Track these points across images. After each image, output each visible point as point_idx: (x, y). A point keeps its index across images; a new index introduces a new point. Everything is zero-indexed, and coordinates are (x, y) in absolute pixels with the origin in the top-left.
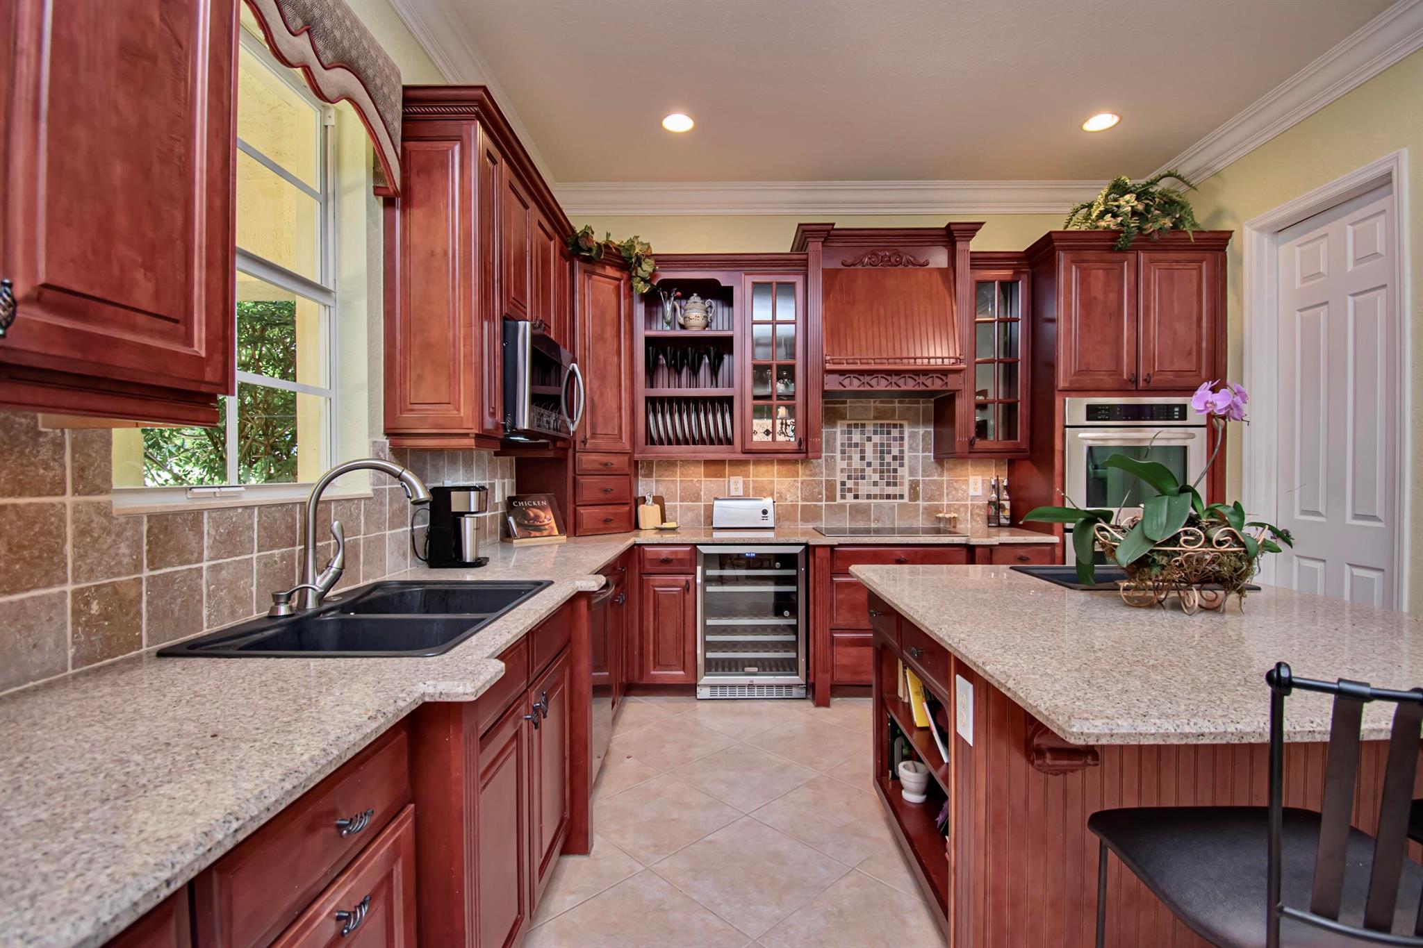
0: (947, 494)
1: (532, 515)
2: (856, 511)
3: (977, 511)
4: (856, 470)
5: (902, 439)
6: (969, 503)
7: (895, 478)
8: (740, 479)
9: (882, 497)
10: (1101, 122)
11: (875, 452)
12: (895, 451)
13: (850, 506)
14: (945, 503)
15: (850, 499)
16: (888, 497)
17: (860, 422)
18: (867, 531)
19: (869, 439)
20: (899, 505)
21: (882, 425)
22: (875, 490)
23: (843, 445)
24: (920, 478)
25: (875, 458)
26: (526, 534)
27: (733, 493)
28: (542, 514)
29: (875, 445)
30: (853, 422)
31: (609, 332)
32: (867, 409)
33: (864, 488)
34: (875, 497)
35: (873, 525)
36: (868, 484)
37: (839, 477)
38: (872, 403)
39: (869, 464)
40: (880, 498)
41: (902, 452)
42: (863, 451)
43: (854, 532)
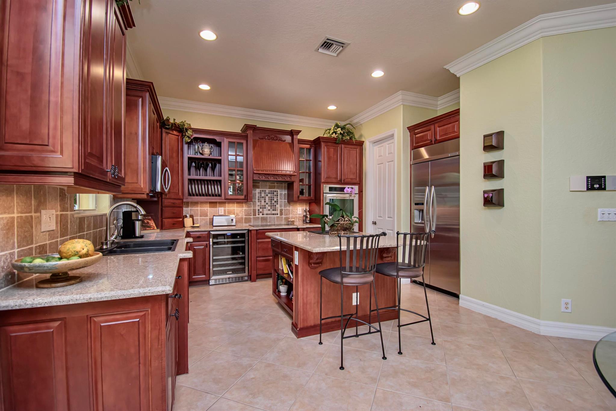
0: (291, 213)
1: (146, 222)
2: (263, 219)
3: (300, 218)
4: (263, 205)
5: (277, 195)
6: (298, 216)
7: (275, 208)
8: (223, 209)
9: (271, 214)
10: (332, 108)
11: (269, 200)
12: (275, 200)
13: (261, 218)
14: (291, 216)
15: (261, 215)
16: (273, 214)
17: (264, 190)
18: (267, 225)
19: (267, 195)
20: (277, 217)
21: (271, 191)
22: (269, 212)
23: (258, 197)
24: (283, 208)
25: (269, 202)
26: (145, 229)
27: (220, 214)
28: (150, 222)
29: (269, 197)
30: (262, 190)
31: (175, 155)
32: (266, 185)
33: (266, 212)
34: (269, 214)
35: (268, 224)
36: (267, 210)
37: (257, 208)
38: (268, 184)
39: (267, 204)
40: (271, 215)
41: (277, 200)
42: (265, 199)
43: (262, 226)
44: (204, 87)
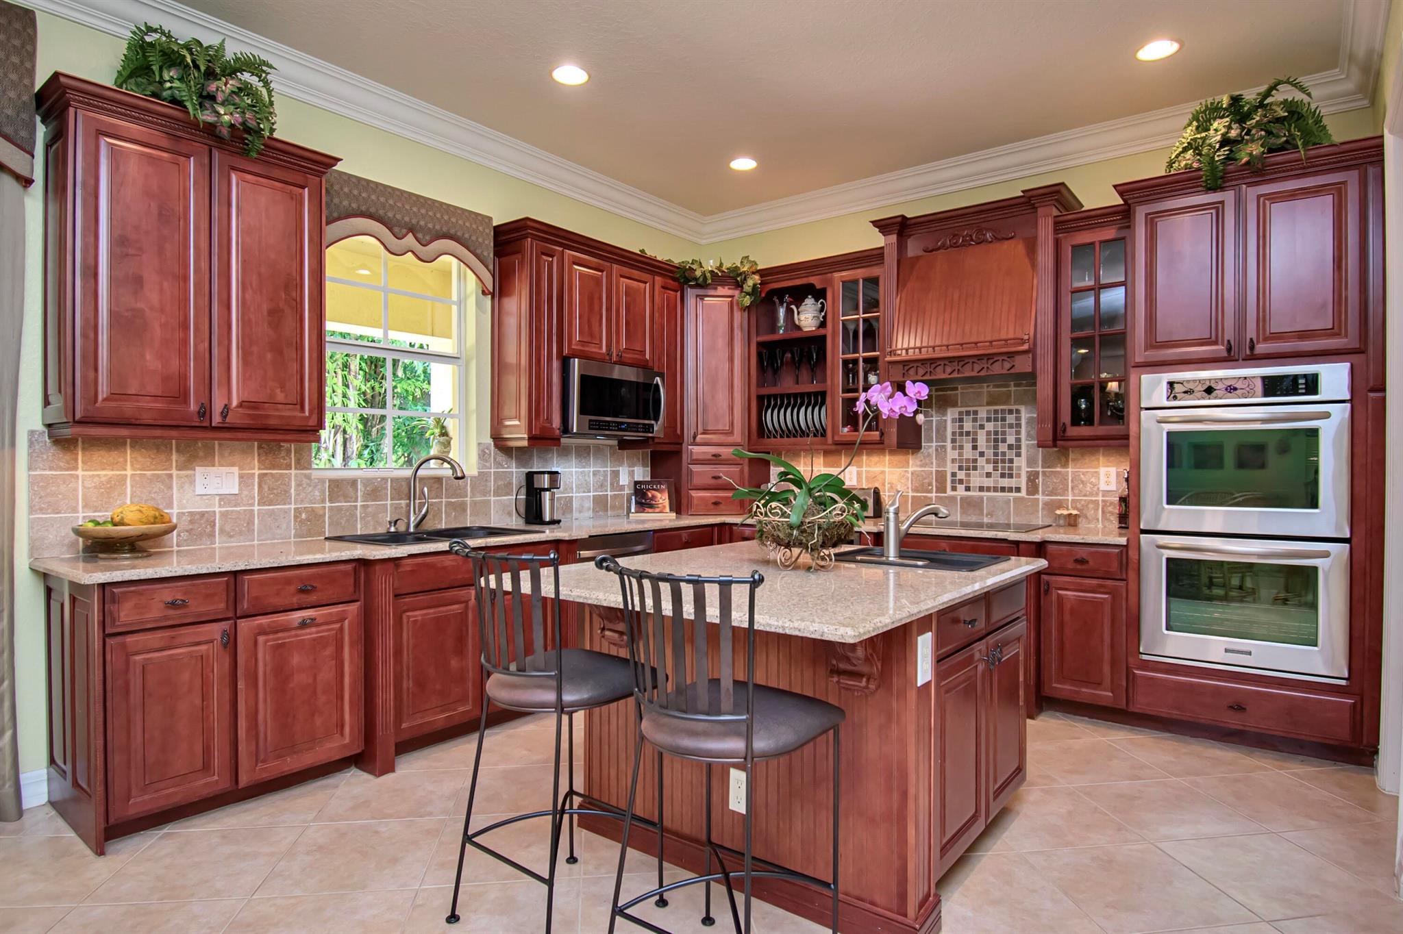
0: (1072, 488)
2: (968, 504)
3: (1110, 509)
4: (967, 460)
5: (1019, 425)
6: (1100, 498)
7: (1010, 469)
8: (857, 469)
9: (995, 490)
10: (1158, 50)
11: (988, 441)
12: (1011, 440)
13: (961, 498)
14: (1070, 498)
15: (961, 491)
16: (1003, 489)
17: (971, 409)
18: (980, 526)
19: (982, 427)
20: (1015, 499)
21: (996, 412)
22: (989, 482)
23: (954, 433)
24: (1040, 469)
25: (988, 447)
26: (641, 510)
29: (988, 433)
30: (964, 409)
32: (979, 394)
33: (976, 480)
34: (988, 489)
35: (986, 520)
36: (981, 476)
37: (950, 468)
38: (986, 389)
39: (982, 454)
40: (987, 491)
41: (1018, 440)
42: (975, 440)
43: (965, 525)
44: (744, 164)
